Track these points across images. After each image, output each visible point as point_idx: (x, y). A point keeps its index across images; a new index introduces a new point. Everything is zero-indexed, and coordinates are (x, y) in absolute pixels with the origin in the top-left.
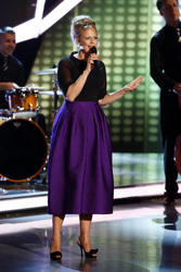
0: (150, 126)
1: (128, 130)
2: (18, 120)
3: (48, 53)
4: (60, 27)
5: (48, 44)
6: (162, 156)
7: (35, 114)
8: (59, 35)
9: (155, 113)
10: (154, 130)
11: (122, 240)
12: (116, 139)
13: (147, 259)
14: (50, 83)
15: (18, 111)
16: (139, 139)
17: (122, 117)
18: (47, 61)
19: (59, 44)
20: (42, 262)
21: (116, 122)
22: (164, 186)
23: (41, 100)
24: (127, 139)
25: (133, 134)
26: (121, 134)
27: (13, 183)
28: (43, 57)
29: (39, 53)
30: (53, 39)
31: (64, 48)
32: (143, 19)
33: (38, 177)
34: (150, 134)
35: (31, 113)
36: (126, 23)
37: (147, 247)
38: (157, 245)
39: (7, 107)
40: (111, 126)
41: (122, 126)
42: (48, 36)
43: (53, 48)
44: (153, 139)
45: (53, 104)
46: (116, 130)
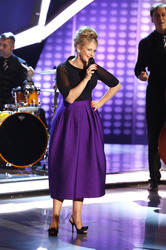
0: (137, 121)
1: (118, 124)
2: (22, 114)
3: (49, 56)
4: (60, 34)
5: (49, 48)
6: (147, 147)
7: (37, 109)
8: (59, 41)
9: (142, 110)
10: (140, 125)
11: (111, 220)
12: (107, 132)
13: (132, 236)
14: (51, 82)
15: (22, 105)
16: (127, 132)
17: (113, 113)
18: (48, 63)
19: (59, 48)
20: (42, 238)
21: (108, 117)
22: (148, 173)
23: (43, 97)
24: (117, 132)
25: (122, 128)
26: (112, 128)
27: (17, 169)
28: (45, 59)
29: (41, 56)
30: (54, 44)
31: (63, 52)
32: (133, 28)
33: (39, 164)
34: (137, 128)
35: (33, 108)
36: (118, 31)
37: (133, 226)
38: (141, 224)
39: (13, 103)
40: (103, 120)
41: (113, 121)
42: (50, 41)
43: (53, 52)
44: (140, 132)
45: (53, 101)
46: (107, 124)
